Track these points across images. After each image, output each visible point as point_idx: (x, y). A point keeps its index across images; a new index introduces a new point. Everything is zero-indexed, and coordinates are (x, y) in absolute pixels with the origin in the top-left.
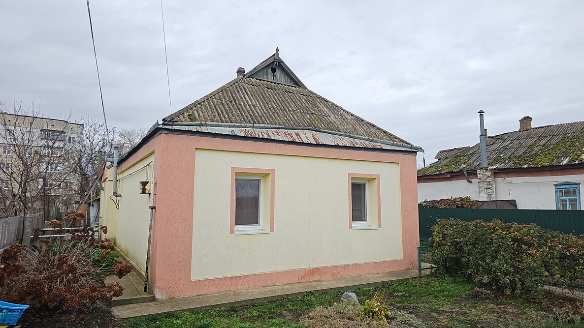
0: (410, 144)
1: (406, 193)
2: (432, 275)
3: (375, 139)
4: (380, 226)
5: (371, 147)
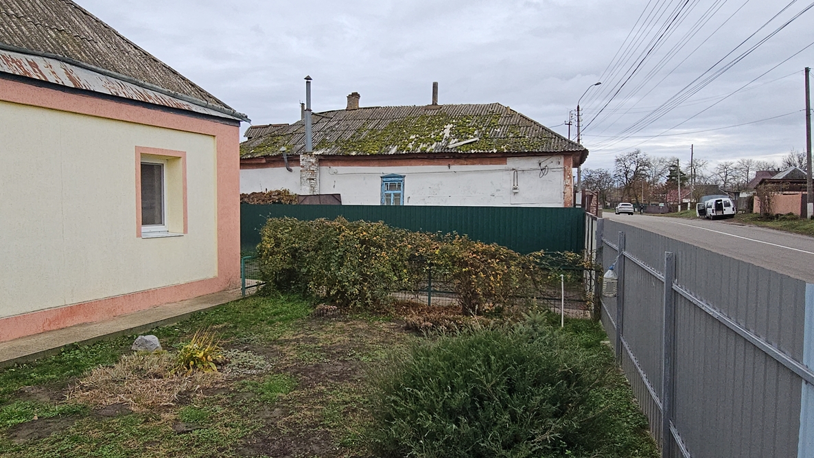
0: (230, 108)
1: (224, 180)
2: (258, 294)
3: (179, 94)
4: (185, 231)
5: (174, 106)
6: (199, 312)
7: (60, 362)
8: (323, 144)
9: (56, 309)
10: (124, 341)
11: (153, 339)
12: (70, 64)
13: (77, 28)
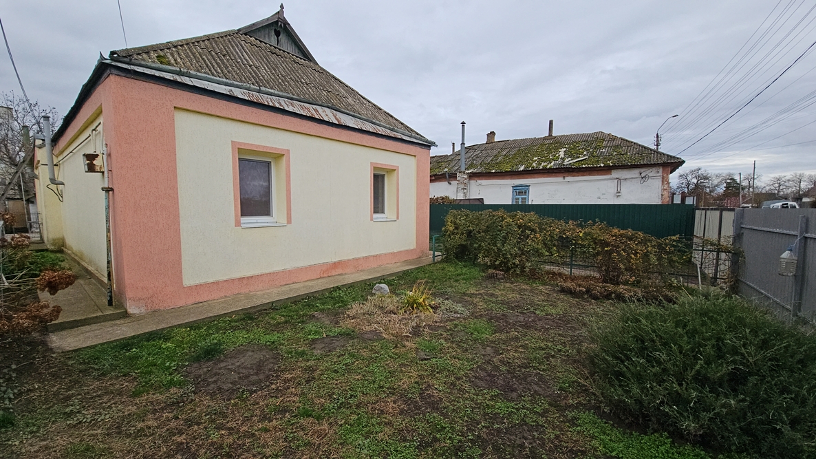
3: (395, 128)
4: (398, 218)
5: (393, 136)
6: (408, 271)
7: (332, 298)
8: (471, 166)
9: (327, 264)
10: (366, 288)
11: (384, 286)
12: (336, 110)
13: (337, 91)
